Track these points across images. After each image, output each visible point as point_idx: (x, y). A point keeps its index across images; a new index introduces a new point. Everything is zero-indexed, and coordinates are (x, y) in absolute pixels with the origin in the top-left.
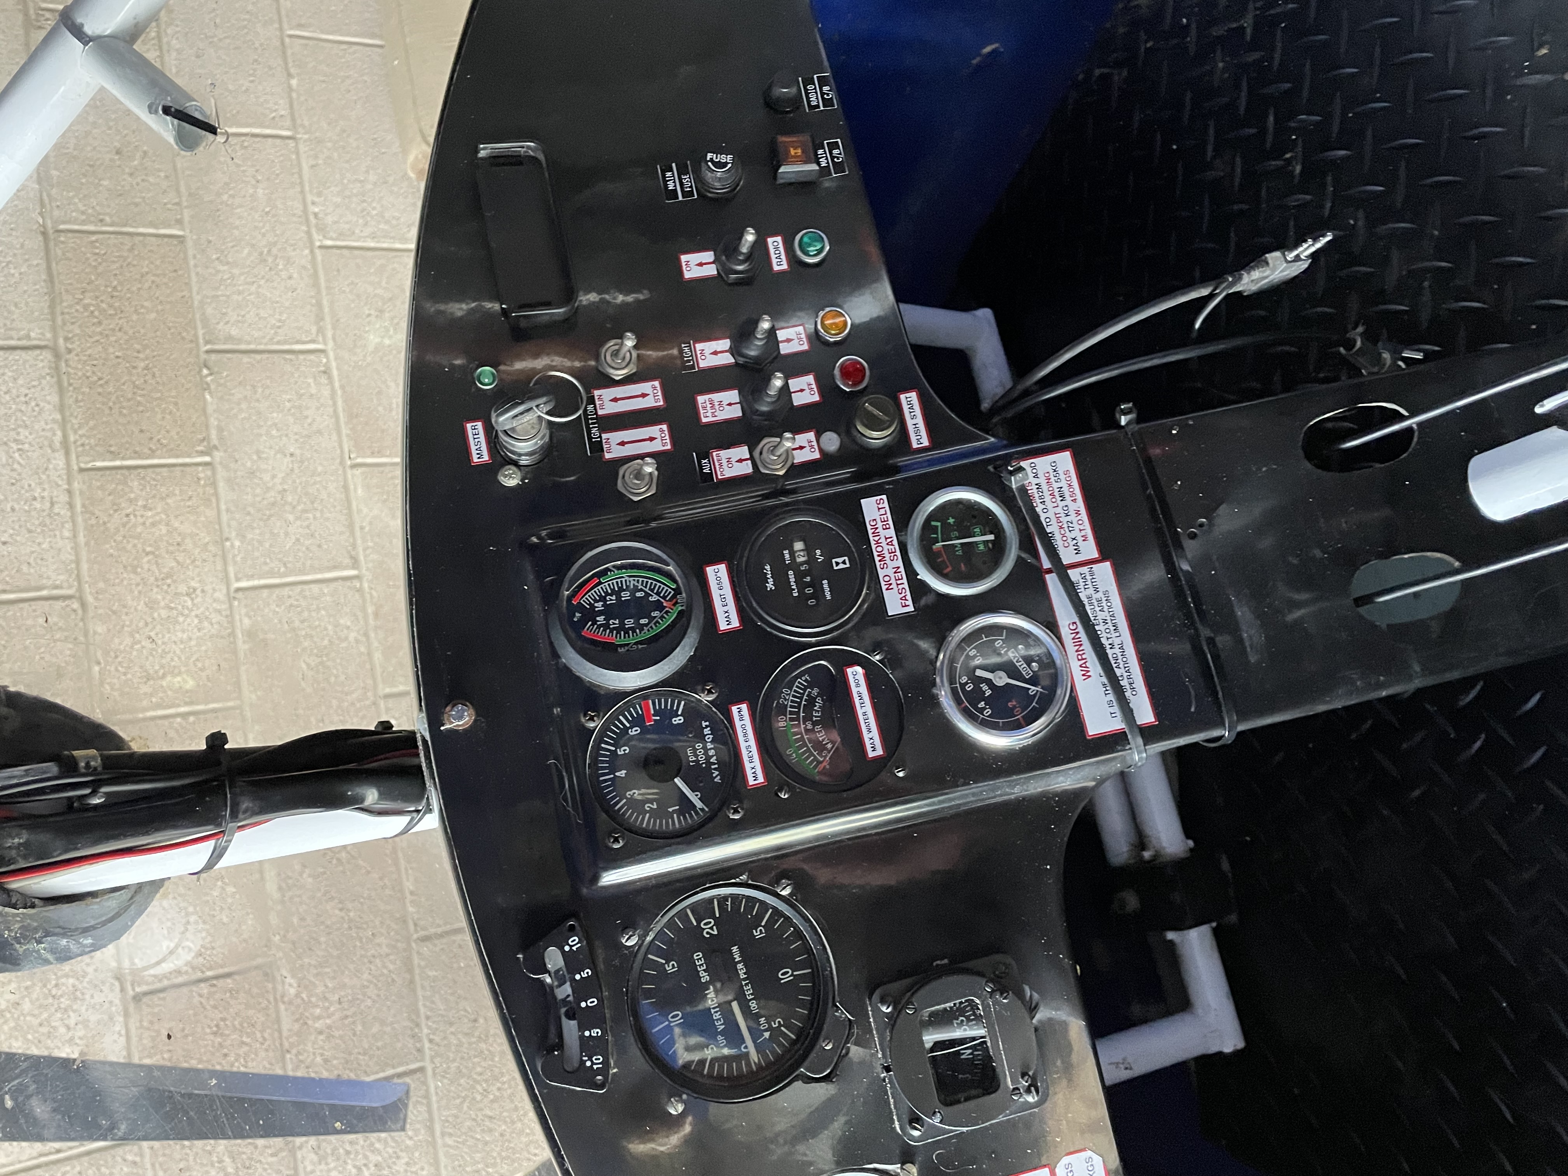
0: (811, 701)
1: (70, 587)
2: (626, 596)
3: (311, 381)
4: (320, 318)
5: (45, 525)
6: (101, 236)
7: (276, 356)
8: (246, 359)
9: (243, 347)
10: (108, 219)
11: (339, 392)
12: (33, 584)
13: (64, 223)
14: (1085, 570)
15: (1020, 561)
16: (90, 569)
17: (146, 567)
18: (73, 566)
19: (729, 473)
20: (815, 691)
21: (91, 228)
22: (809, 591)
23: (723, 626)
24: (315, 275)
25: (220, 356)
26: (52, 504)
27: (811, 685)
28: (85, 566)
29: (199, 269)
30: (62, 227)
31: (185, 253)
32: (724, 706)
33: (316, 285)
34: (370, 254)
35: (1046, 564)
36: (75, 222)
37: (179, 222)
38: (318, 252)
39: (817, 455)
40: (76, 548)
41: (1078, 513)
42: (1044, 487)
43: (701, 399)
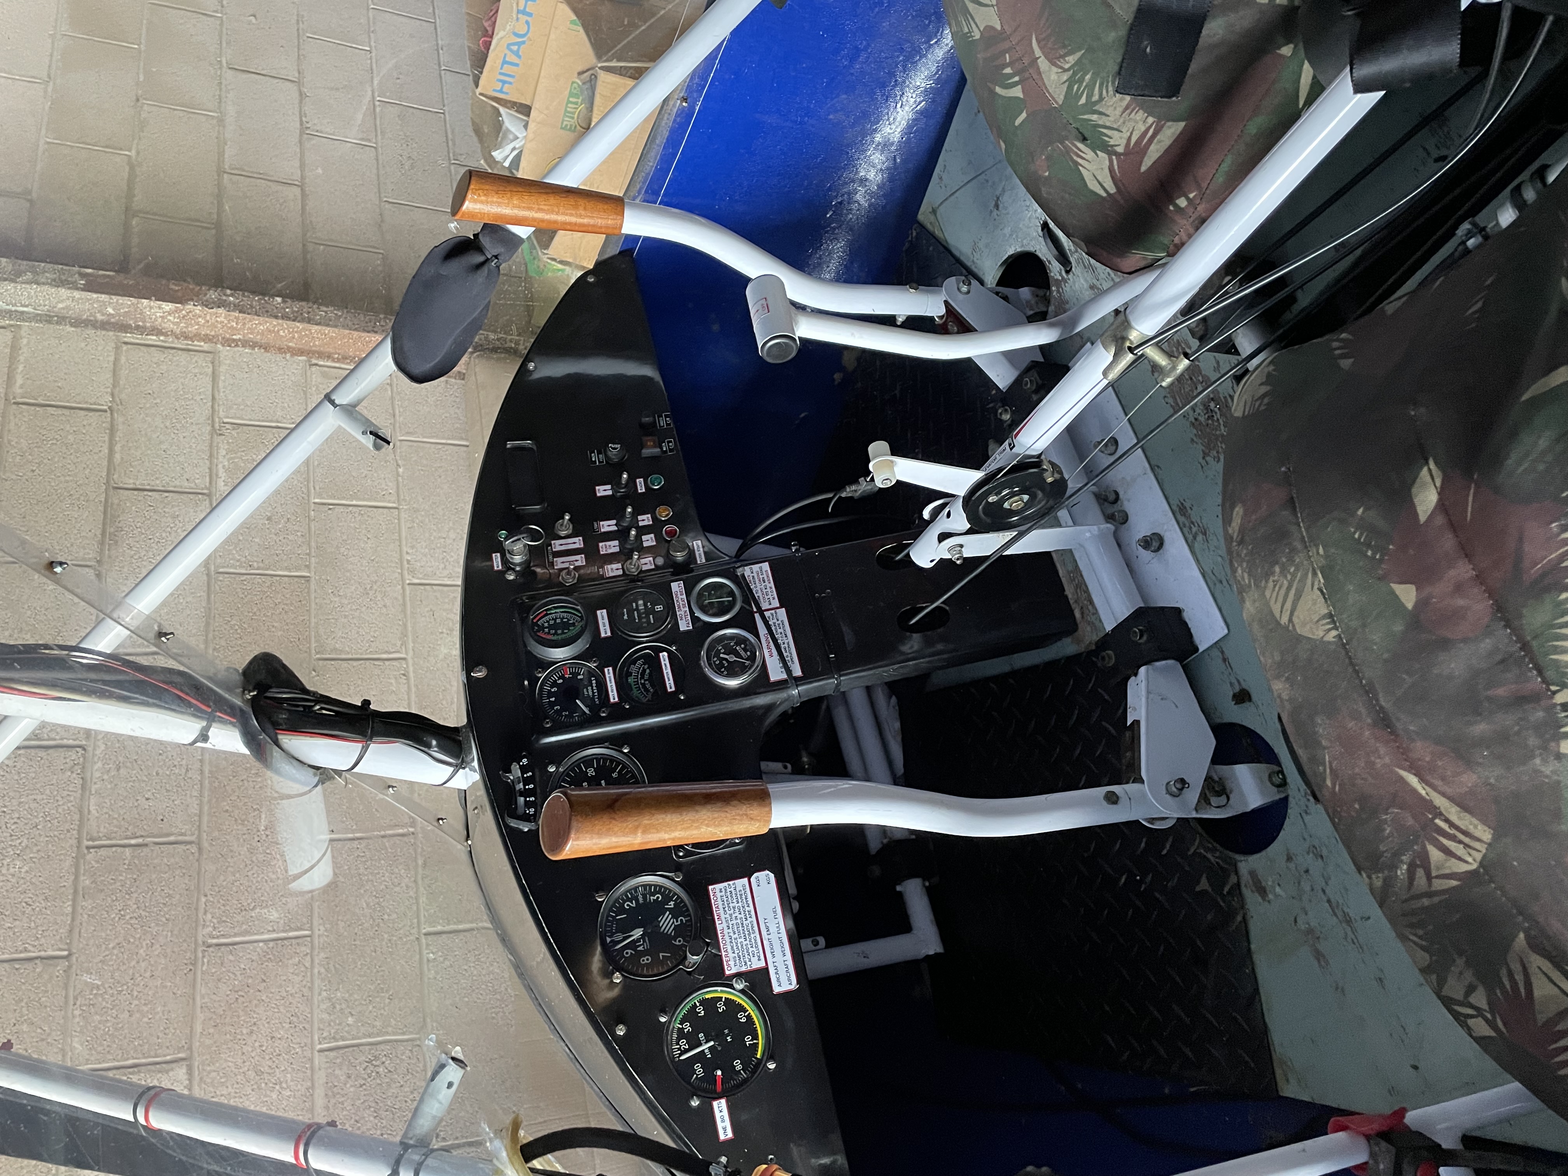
0: (644, 670)
1: (193, 835)
2: (558, 621)
3: (393, 681)
4: (404, 635)
5: (181, 787)
6: (248, 577)
7: (368, 662)
8: (345, 664)
9: (343, 656)
10: (255, 564)
11: (413, 689)
12: (165, 831)
13: (223, 567)
14: (773, 611)
15: (742, 608)
16: (208, 822)
17: (251, 821)
18: (196, 818)
19: (611, 574)
20: (646, 667)
21: (243, 571)
22: (644, 620)
23: (603, 635)
24: (404, 604)
25: (325, 662)
26: (187, 770)
27: (644, 664)
28: (205, 819)
29: (317, 601)
30: (221, 570)
31: (309, 588)
32: (601, 668)
33: (404, 611)
34: (446, 589)
35: (755, 610)
36: (233, 566)
37: (308, 567)
38: (407, 587)
39: (653, 567)
40: (201, 805)
41: (771, 588)
42: (756, 577)
43: (601, 544)
